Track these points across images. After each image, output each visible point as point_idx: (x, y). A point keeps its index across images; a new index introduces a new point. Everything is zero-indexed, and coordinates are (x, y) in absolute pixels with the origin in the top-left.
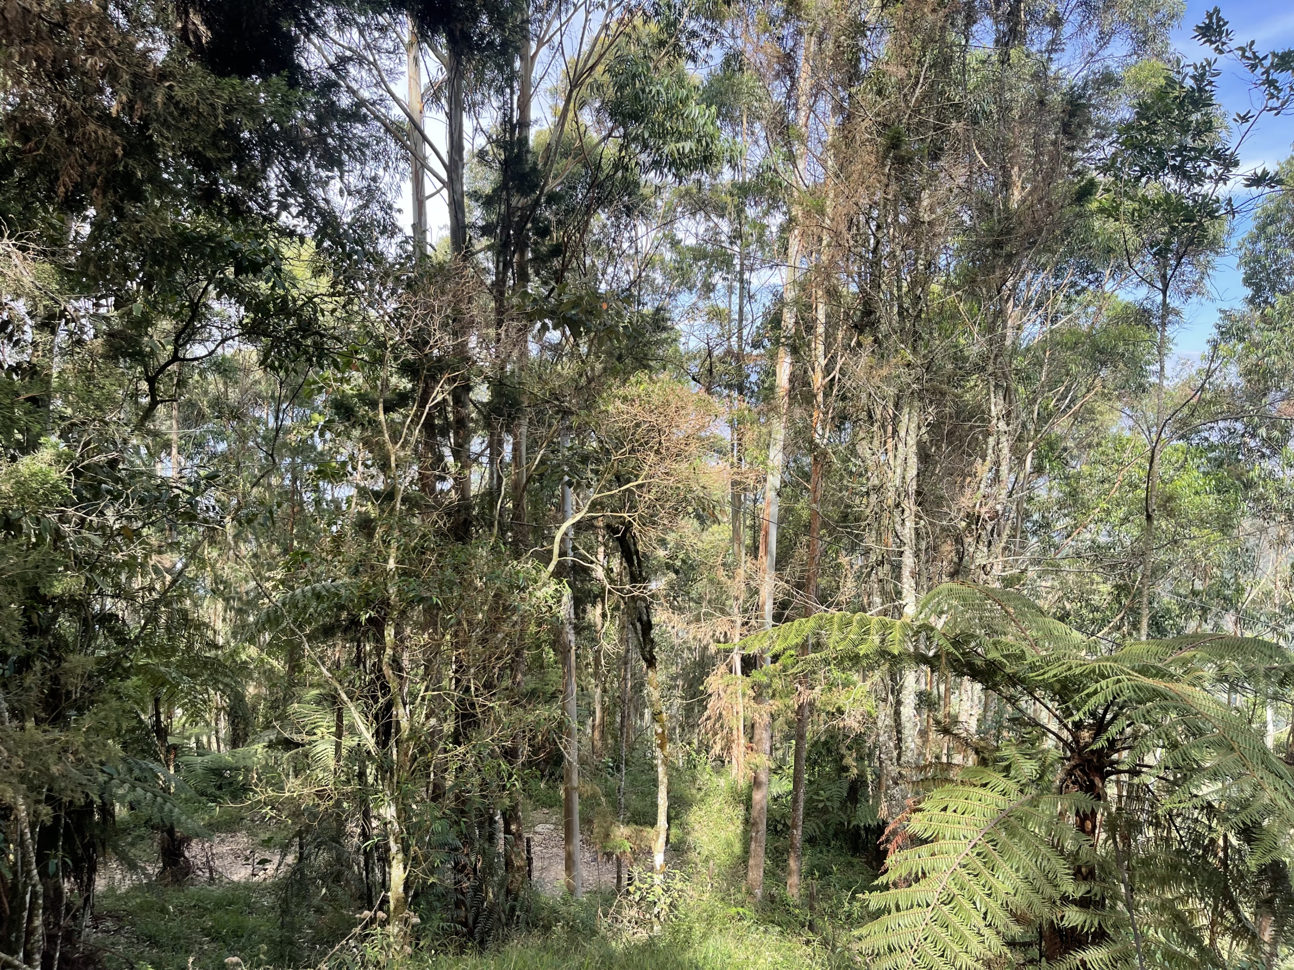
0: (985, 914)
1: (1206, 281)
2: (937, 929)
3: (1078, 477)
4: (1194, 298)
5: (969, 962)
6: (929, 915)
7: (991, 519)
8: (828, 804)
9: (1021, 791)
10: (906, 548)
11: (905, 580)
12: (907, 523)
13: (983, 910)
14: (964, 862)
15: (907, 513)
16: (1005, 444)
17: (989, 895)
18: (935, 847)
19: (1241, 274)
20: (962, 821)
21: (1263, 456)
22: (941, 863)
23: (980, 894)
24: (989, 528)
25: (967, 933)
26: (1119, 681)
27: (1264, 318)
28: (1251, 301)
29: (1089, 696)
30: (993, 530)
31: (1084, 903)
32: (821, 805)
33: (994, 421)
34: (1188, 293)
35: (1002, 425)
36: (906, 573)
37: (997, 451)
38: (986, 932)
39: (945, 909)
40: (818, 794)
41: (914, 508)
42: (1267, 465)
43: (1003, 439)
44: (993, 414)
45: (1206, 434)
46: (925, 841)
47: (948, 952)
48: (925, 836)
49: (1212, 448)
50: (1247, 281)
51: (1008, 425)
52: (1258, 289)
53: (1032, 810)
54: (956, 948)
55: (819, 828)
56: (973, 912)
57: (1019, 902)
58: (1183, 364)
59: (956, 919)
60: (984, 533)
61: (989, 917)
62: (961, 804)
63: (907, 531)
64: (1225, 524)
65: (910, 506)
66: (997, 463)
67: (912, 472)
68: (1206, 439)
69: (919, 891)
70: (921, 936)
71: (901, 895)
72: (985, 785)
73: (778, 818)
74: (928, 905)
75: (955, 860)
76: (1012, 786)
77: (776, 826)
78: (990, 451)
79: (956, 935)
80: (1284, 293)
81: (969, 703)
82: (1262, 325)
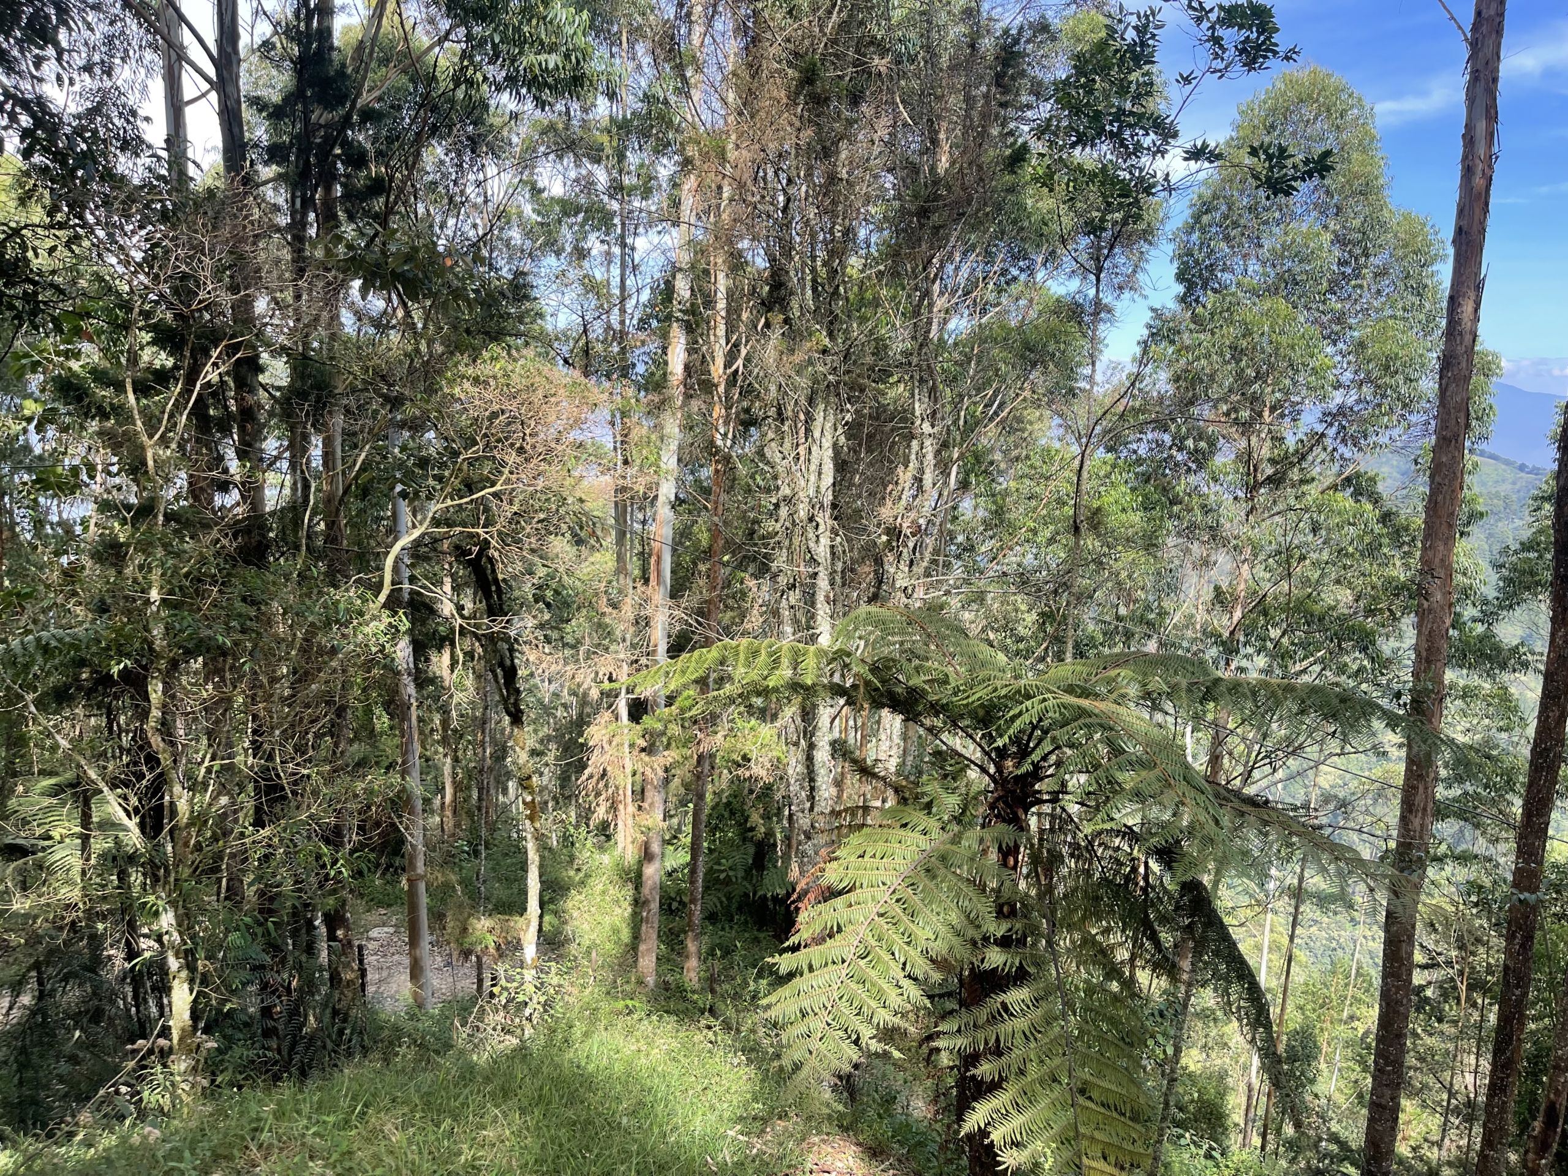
0: (904, 964)
1: (1140, 276)
2: (853, 986)
3: (1006, 493)
4: (1127, 295)
5: (887, 1018)
6: (844, 973)
7: (914, 535)
8: (731, 873)
9: (943, 828)
10: (821, 568)
11: (819, 606)
12: (822, 540)
13: (902, 960)
14: (882, 911)
15: (821, 528)
16: (930, 448)
17: (908, 943)
18: (852, 897)
19: (1173, 269)
20: (881, 866)
21: (1189, 469)
22: (858, 914)
23: (898, 941)
24: (911, 545)
25: (885, 986)
26: (1044, 700)
27: (1195, 318)
28: (1182, 299)
29: (1013, 719)
30: (915, 548)
31: (1004, 942)
32: (722, 876)
33: (918, 422)
34: (1121, 288)
35: (926, 427)
36: (820, 597)
37: (920, 458)
38: (906, 983)
39: (862, 963)
40: (720, 864)
41: (830, 522)
42: (1192, 479)
43: (928, 442)
44: (917, 413)
45: (1135, 446)
46: (840, 893)
47: (865, 1009)
48: (841, 886)
49: (1139, 461)
50: (1180, 277)
51: (933, 426)
52: (1190, 288)
53: (954, 848)
54: (873, 1004)
55: (721, 902)
56: (892, 963)
57: (939, 948)
58: (1114, 368)
59: (873, 973)
60: (905, 551)
61: (908, 967)
62: (880, 847)
63: (821, 549)
64: (1150, 544)
65: (825, 520)
66: (921, 471)
67: (828, 479)
68: (1135, 452)
69: (834, 948)
70: (836, 995)
71: (813, 954)
72: (905, 825)
73: (673, 895)
74: (843, 961)
75: (873, 909)
76: (933, 824)
77: (670, 905)
78: (913, 457)
79: (874, 990)
80: (1215, 291)
81: (888, 743)
82: (1192, 326)
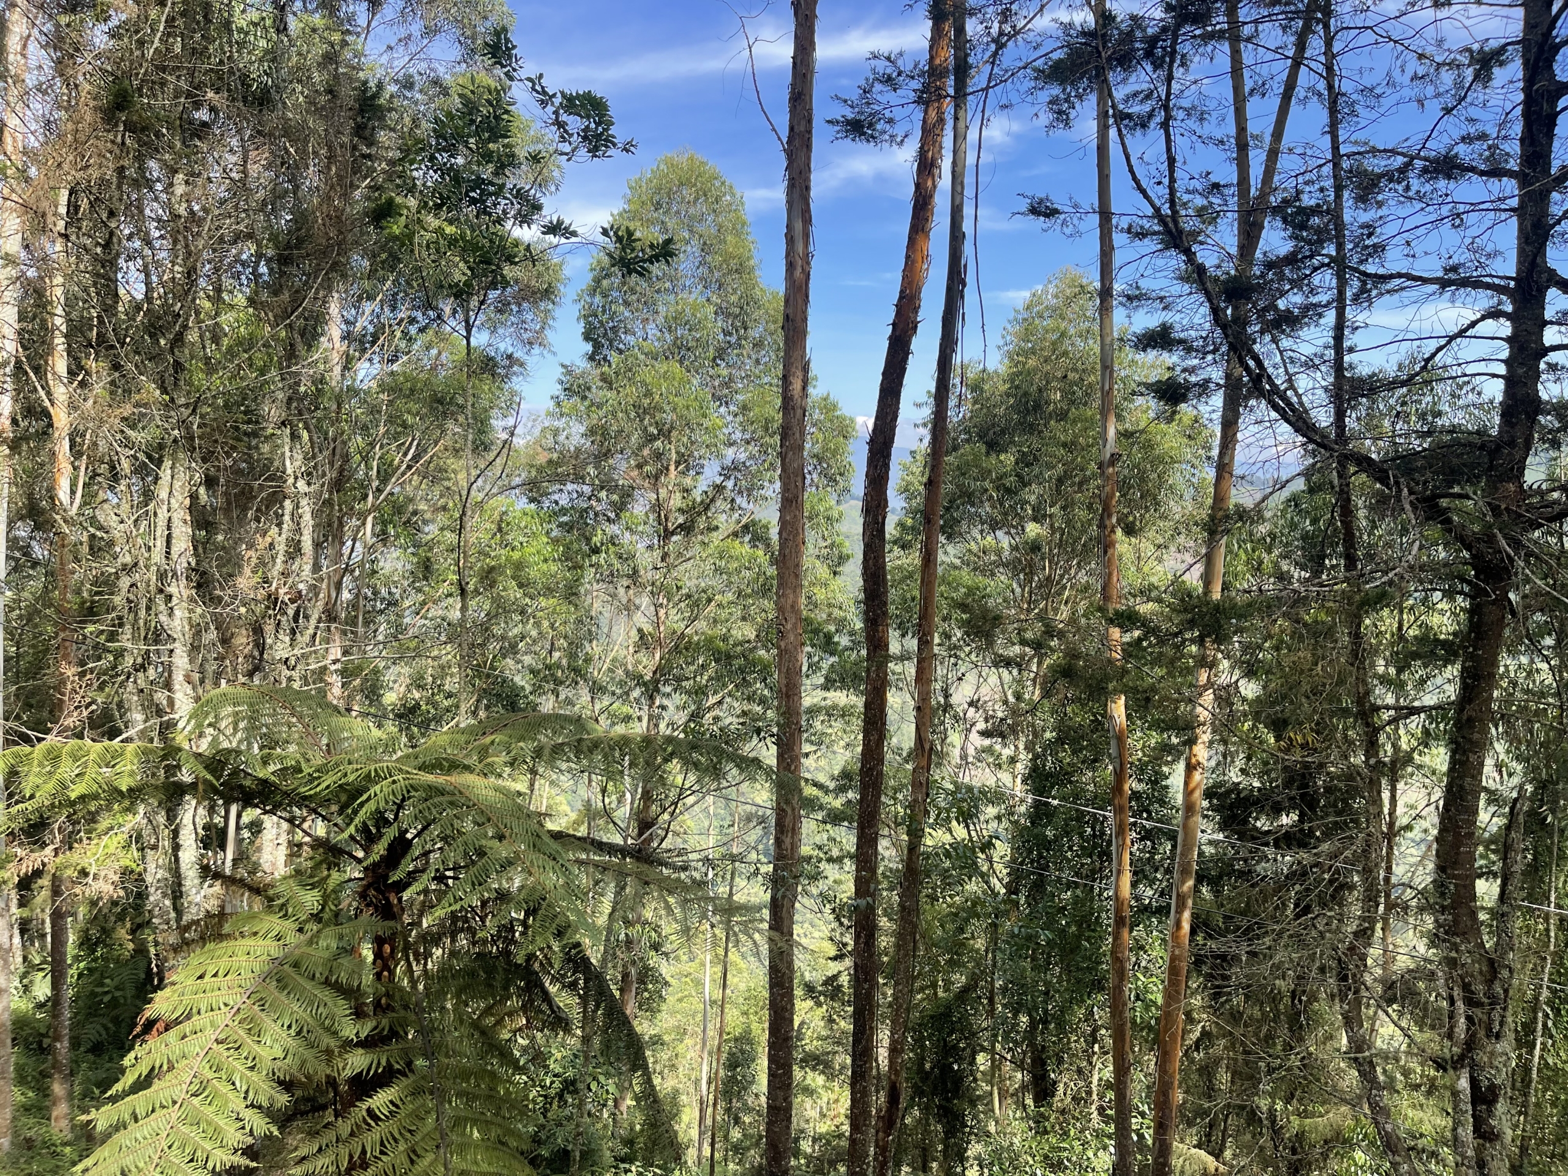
0: (247, 1092)
1: (548, 332)
2: (185, 1129)
4: (536, 350)
5: (225, 1158)
6: (174, 1116)
7: (292, 601)
9: (300, 930)
10: (177, 644)
11: (177, 687)
12: (178, 613)
13: (244, 1088)
14: (222, 1036)
15: (175, 601)
16: (307, 508)
17: (252, 1068)
18: (187, 1027)
19: (580, 328)
20: (224, 985)
21: (609, 520)
22: (194, 1046)
23: (239, 1067)
24: (291, 612)
25: (221, 1123)
27: (604, 378)
28: (591, 358)
30: (297, 613)
31: (367, 1044)
32: (106, 999)
33: (291, 481)
34: (530, 343)
35: (301, 485)
36: (178, 678)
37: (296, 518)
38: (248, 1114)
39: (196, 1101)
40: (102, 985)
41: (186, 593)
42: (613, 529)
43: (304, 502)
44: (289, 471)
45: (556, 497)
46: (177, 1022)
47: (199, 1153)
48: (174, 1017)
49: (563, 511)
50: (587, 337)
51: (309, 484)
52: (597, 346)
53: (309, 950)
54: (208, 1146)
55: (107, 1029)
56: (231, 1095)
57: (288, 1067)
58: (534, 420)
59: (209, 1111)
60: (284, 619)
61: (251, 1095)
62: (223, 964)
63: (177, 622)
64: (571, 594)
65: (179, 589)
66: (298, 530)
67: (182, 543)
68: (556, 503)
69: (159, 1090)
70: (164, 1145)
71: (139, 1101)
72: (255, 934)
74: (174, 1103)
75: (211, 1035)
76: (289, 925)
78: (287, 518)
79: (211, 1131)
80: (621, 352)
82: (600, 384)
